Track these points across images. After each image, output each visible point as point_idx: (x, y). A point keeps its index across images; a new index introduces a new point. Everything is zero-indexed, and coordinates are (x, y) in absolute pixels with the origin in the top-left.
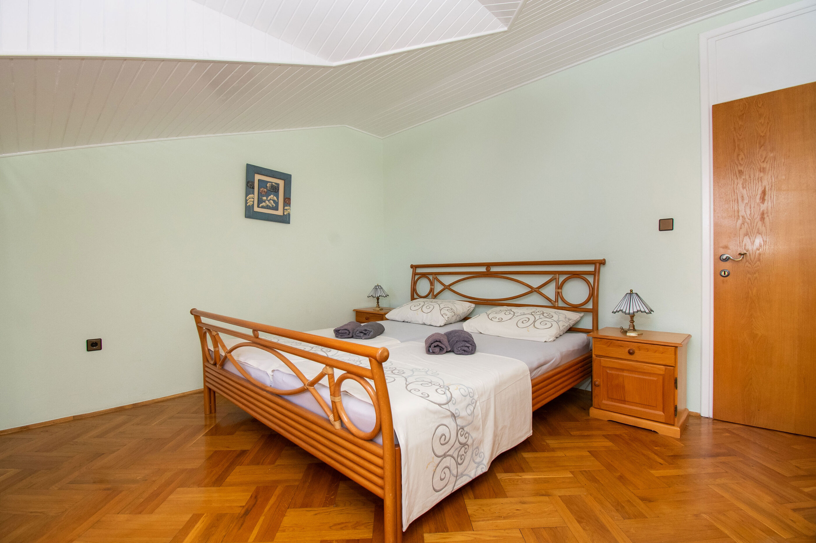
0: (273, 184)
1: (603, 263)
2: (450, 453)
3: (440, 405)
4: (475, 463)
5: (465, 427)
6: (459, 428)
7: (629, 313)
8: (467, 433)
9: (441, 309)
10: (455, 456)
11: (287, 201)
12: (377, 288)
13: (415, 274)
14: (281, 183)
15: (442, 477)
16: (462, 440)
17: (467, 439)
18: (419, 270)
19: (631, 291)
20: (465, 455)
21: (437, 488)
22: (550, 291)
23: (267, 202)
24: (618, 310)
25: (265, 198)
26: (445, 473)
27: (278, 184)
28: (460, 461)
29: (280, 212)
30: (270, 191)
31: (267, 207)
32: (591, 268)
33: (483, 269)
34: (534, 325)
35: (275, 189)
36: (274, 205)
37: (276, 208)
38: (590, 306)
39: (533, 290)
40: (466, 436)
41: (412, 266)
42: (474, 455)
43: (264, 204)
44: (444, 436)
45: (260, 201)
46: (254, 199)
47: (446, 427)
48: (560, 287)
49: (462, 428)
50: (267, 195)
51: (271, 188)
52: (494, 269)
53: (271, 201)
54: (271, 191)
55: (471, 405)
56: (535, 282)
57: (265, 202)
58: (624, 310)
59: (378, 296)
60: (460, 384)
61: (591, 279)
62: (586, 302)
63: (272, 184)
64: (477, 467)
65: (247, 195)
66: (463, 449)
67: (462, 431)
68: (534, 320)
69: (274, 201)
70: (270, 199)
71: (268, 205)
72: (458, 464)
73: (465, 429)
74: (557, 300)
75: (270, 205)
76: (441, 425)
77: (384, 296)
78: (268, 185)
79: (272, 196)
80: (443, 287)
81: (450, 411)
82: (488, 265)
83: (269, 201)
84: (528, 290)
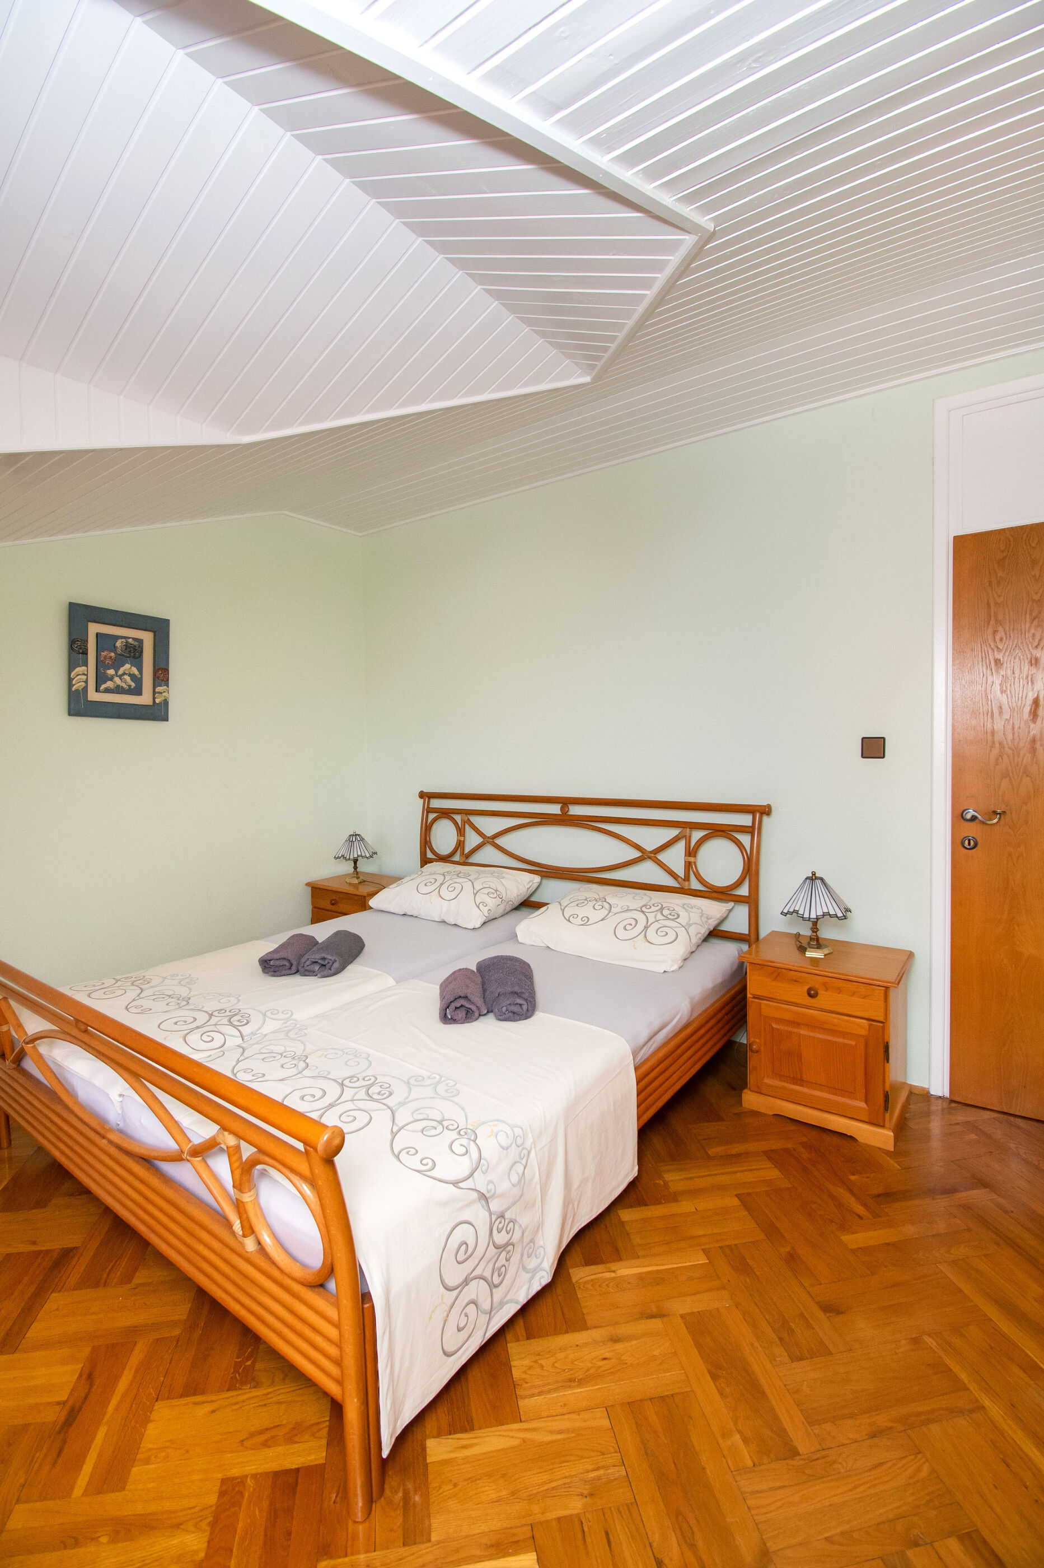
0: (130, 640)
1: (766, 811)
2: (478, 1272)
3: (455, 1184)
4: (528, 1272)
5: (506, 1211)
6: (494, 1217)
7: (809, 918)
8: (511, 1221)
9: (475, 892)
10: (487, 1274)
11: (162, 674)
12: (355, 838)
13: (428, 810)
14: (147, 638)
15: (461, 1325)
16: (500, 1238)
17: (511, 1233)
18: (435, 803)
19: (814, 874)
20: (507, 1264)
21: (449, 1349)
22: (675, 858)
23: (117, 679)
24: (791, 910)
25: (111, 672)
26: (466, 1315)
27: (140, 641)
28: (496, 1280)
29: (145, 699)
30: (123, 655)
31: (118, 690)
32: (745, 820)
33: (555, 809)
34: (645, 936)
35: (134, 652)
36: (133, 685)
37: (138, 691)
38: (744, 891)
39: (646, 855)
40: (508, 1229)
41: (422, 795)
42: (525, 1256)
43: (109, 684)
44: (464, 1246)
45: (101, 678)
46: (87, 675)
47: (468, 1225)
48: (691, 852)
49: (502, 1216)
50: (117, 664)
51: (126, 649)
52: (575, 810)
53: (127, 678)
54: (127, 657)
55: (518, 1162)
56: (651, 838)
57: (111, 679)
58: (801, 912)
59: (356, 856)
60: (497, 1120)
61: (745, 839)
62: (738, 884)
63: (127, 642)
64: (532, 1278)
65: (71, 668)
66: (504, 1254)
67: (500, 1223)
68: (645, 923)
69: (133, 677)
70: (124, 674)
71: (118, 686)
72: (492, 1286)
73: (508, 1215)
74: (687, 878)
75: (125, 686)
76: (460, 1224)
77: (368, 855)
78: (119, 643)
79: (127, 666)
80: (482, 840)
81: (476, 1190)
82: (565, 802)
83: (120, 677)
84: (636, 854)
